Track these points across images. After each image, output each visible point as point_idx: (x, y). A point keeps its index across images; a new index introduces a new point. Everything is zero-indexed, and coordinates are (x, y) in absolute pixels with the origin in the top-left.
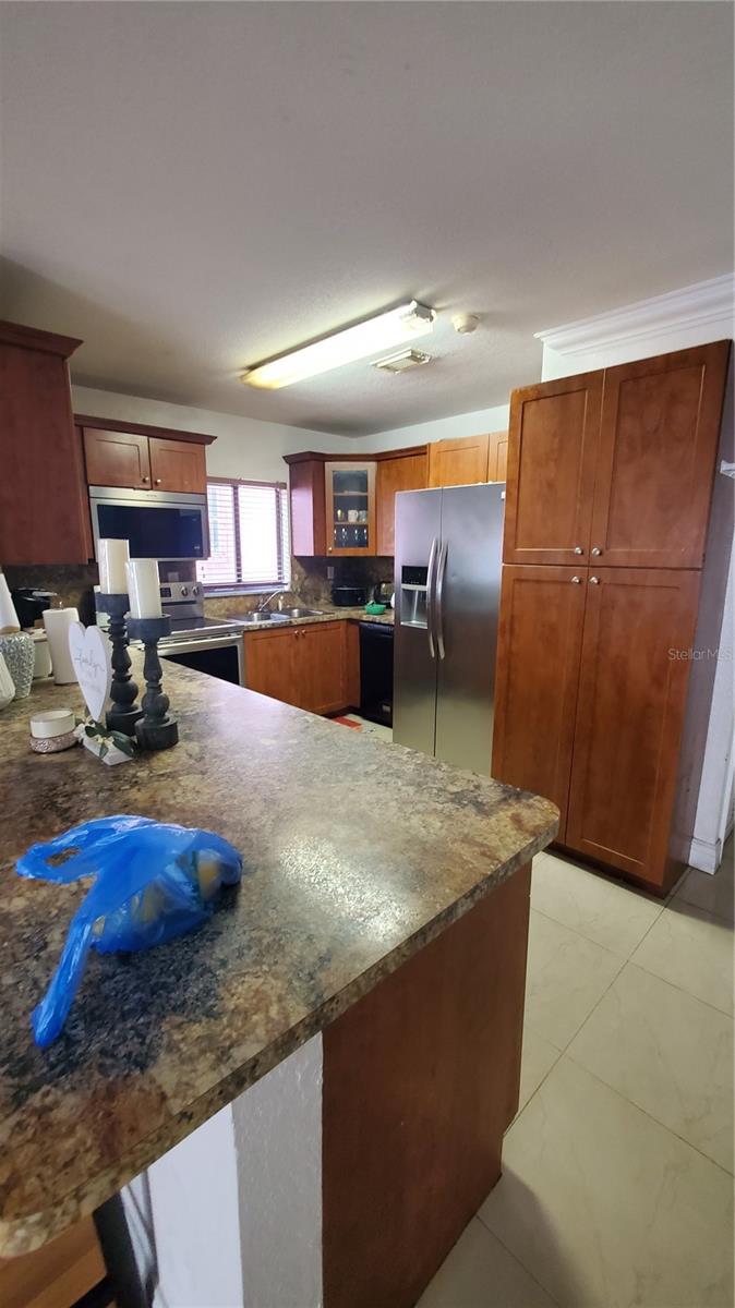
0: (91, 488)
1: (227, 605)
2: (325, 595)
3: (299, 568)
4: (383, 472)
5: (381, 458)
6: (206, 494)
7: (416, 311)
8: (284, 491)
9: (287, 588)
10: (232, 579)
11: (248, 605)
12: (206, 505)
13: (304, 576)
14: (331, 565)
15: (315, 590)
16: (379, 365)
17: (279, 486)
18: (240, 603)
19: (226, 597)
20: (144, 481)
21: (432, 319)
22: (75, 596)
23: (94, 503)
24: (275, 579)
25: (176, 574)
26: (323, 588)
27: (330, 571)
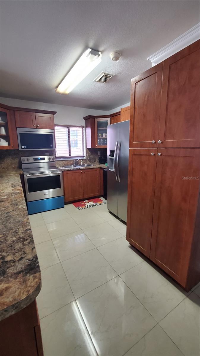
0: (17, 128)
1: (64, 163)
2: (97, 160)
3: (88, 152)
4: (112, 120)
5: (112, 116)
6: (54, 130)
7: (91, 52)
8: (84, 129)
9: (85, 158)
10: (68, 155)
11: (71, 163)
12: (54, 133)
13: (90, 154)
14: (99, 151)
15: (94, 159)
16: (96, 81)
17: (83, 127)
18: (69, 162)
19: (64, 160)
20: (34, 126)
21: (99, 55)
22: (17, 160)
23: (18, 133)
24: (82, 155)
25: (48, 154)
26: (96, 158)
27: (99, 153)
